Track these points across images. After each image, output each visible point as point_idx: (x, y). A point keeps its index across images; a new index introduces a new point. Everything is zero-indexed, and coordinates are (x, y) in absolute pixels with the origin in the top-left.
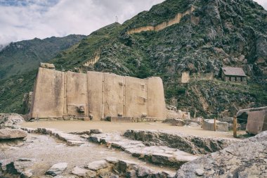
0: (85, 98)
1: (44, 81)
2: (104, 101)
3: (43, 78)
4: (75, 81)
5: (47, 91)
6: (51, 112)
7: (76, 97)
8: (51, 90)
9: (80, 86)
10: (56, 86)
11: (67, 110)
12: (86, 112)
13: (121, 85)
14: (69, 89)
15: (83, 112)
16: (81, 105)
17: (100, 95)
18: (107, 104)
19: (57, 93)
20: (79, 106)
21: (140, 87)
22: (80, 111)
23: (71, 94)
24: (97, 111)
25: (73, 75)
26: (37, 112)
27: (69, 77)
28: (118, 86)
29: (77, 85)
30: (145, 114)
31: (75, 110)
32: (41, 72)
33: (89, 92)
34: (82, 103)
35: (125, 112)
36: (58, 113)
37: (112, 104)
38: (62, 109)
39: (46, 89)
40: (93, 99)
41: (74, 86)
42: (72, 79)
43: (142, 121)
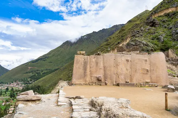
0: (102, 71)
1: (78, 63)
2: (115, 72)
3: (77, 61)
4: (96, 61)
5: (79, 68)
6: (81, 80)
7: (97, 71)
8: (82, 68)
9: (99, 64)
10: (84, 65)
11: (91, 79)
12: (103, 80)
13: (127, 61)
14: (92, 66)
15: (101, 80)
16: (99, 76)
17: (113, 69)
18: (118, 75)
19: (85, 69)
20: (98, 76)
22: (99, 80)
23: (93, 69)
24: (110, 79)
25: (94, 57)
26: (74, 80)
27: (93, 58)
29: (97, 63)
31: (96, 79)
32: (76, 57)
33: (104, 67)
34: (100, 74)
35: (131, 80)
36: (86, 81)
37: (121, 74)
38: (88, 79)
39: (79, 67)
40: (108, 73)
41: (95, 64)
42: (94, 60)
43: (145, 86)
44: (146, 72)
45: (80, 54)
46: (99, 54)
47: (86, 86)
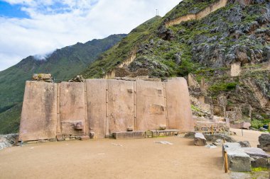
0: (84, 112)
1: (32, 96)
2: (109, 113)
3: (30, 92)
4: (71, 93)
5: (35, 108)
6: (40, 132)
7: (73, 112)
8: (41, 107)
9: (77, 99)
10: (47, 101)
11: (61, 128)
12: (85, 130)
13: (130, 92)
14: (63, 103)
15: (81, 130)
16: (78, 121)
17: (104, 107)
18: (113, 118)
19: (48, 109)
20: (75, 122)
21: (156, 93)
22: (77, 129)
23: (66, 109)
24: (100, 127)
25: (68, 86)
26: (24, 134)
27: (65, 88)
28: (127, 94)
29: (73, 97)
30: (164, 125)
31: (71, 127)
32: (29, 85)
33: (88, 104)
34: (81, 119)
35: (136, 126)
36: (50, 133)
37: (119, 116)
38: (55, 129)
39: (34, 106)
40: (95, 114)
41: (70, 98)
42: (67, 91)
43: (159, 136)
44: (159, 111)
45: (40, 79)
46: (78, 80)
47: (52, 143)
